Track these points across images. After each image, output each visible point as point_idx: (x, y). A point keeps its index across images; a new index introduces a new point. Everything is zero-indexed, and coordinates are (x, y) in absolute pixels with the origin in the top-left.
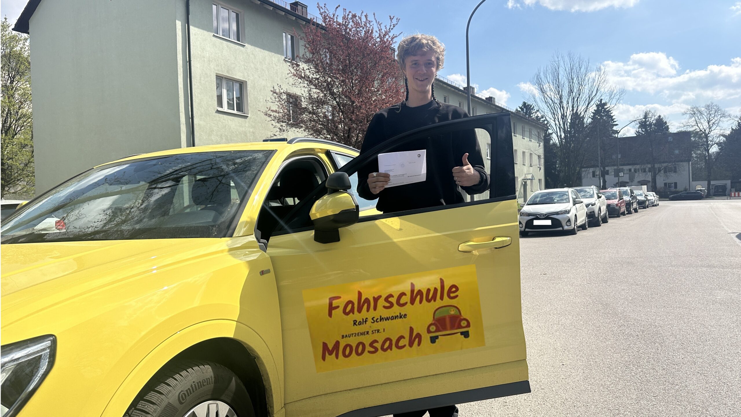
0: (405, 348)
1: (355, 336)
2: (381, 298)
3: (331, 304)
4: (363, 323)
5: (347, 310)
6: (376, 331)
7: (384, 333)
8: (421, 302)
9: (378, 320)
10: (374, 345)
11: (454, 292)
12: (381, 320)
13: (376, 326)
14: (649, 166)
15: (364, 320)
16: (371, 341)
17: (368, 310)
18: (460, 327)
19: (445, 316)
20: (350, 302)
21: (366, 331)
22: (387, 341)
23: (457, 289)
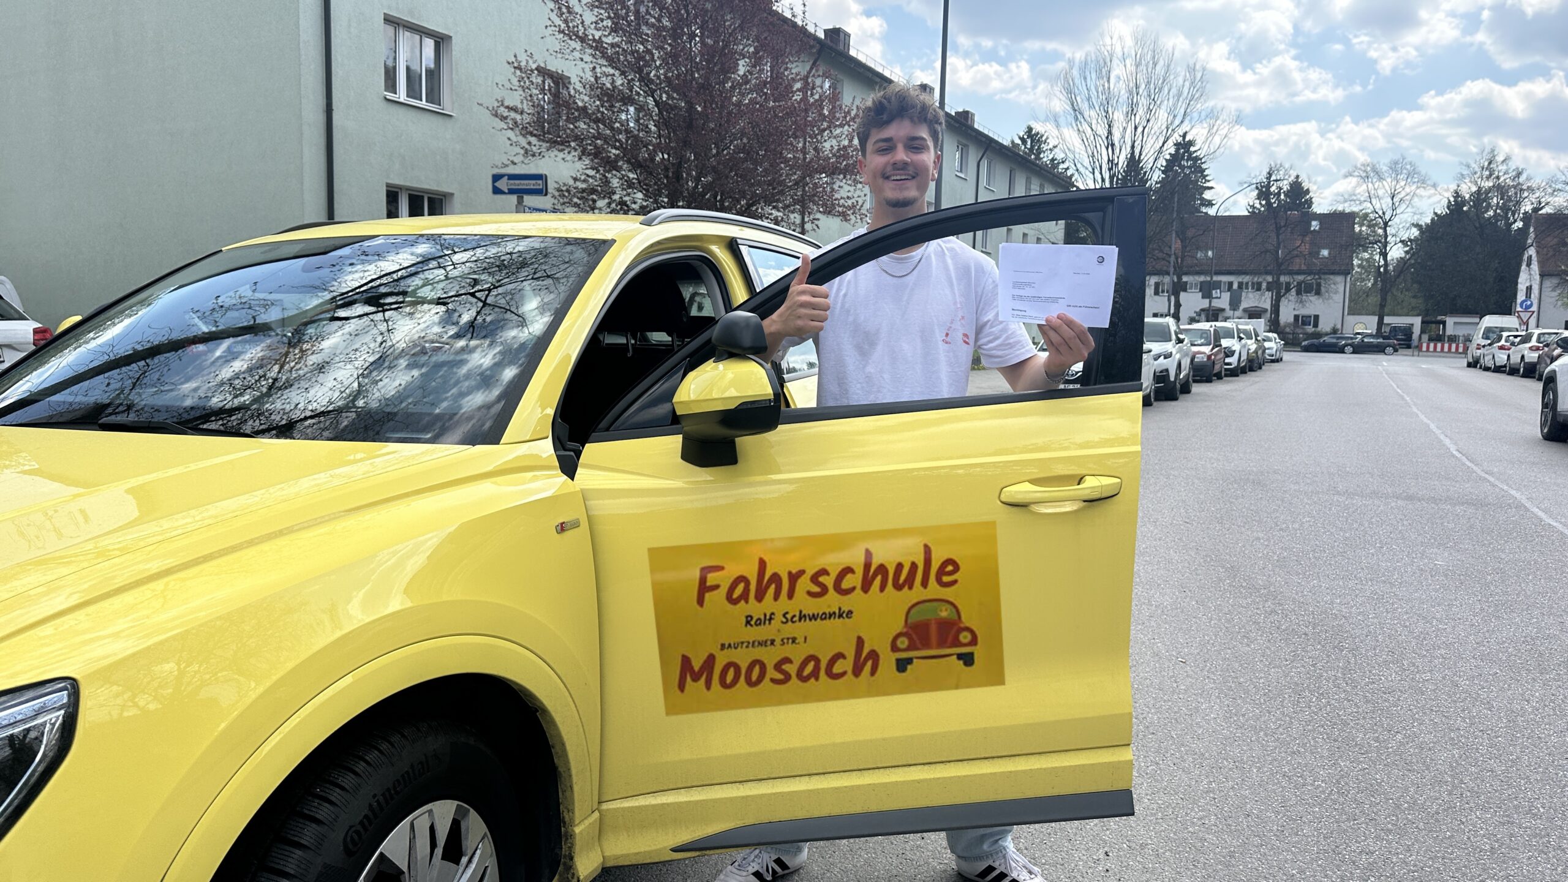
0: (845, 678)
1: (747, 647)
2: (805, 576)
3: (703, 580)
4: (765, 623)
5: (735, 595)
6: (790, 641)
7: (806, 645)
8: (882, 588)
9: (794, 619)
10: (784, 667)
11: (950, 573)
12: (800, 620)
13: (790, 630)
14: (1270, 279)
15: (768, 617)
16: (779, 658)
17: (776, 597)
18: (957, 643)
19: (928, 620)
20: (742, 579)
21: (770, 638)
22: (810, 661)
23: (957, 568)
